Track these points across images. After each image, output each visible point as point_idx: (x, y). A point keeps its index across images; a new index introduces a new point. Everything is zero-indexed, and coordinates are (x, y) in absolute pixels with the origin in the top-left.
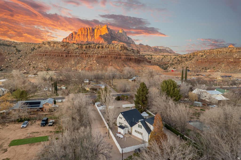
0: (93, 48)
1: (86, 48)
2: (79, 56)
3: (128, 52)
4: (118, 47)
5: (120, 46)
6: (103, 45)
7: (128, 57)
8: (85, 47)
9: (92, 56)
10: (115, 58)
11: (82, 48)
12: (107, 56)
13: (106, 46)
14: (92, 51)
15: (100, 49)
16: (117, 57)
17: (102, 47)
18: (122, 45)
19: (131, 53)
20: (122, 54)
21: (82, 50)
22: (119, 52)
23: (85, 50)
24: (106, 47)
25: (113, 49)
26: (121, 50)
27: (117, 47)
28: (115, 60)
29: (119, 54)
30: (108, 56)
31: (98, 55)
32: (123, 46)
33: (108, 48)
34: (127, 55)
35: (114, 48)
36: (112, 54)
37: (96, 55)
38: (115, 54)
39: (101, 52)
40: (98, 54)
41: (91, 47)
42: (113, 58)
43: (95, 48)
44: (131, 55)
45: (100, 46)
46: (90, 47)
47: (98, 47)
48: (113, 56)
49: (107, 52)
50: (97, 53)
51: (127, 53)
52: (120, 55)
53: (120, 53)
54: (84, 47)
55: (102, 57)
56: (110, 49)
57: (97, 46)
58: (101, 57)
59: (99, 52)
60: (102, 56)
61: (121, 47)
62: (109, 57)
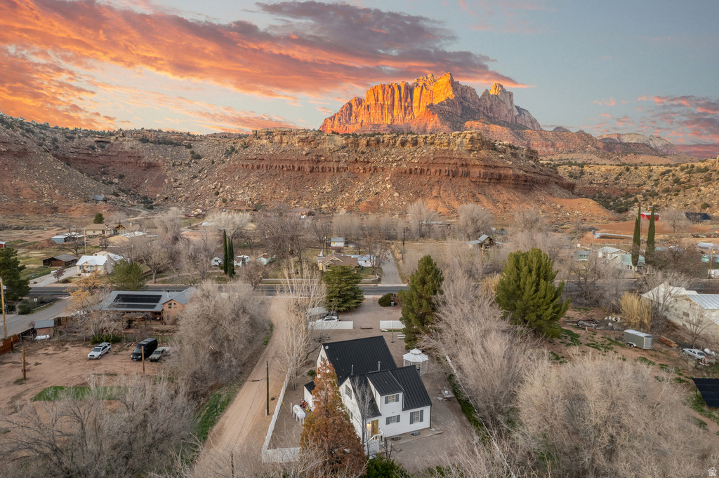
0: (388, 146)
1: (368, 145)
2: (347, 168)
3: (492, 154)
4: (461, 142)
5: (469, 136)
6: (416, 137)
7: (492, 171)
8: (365, 142)
9: (383, 170)
10: (448, 175)
11: (358, 147)
12: (426, 169)
13: (426, 137)
14: (385, 155)
15: (408, 147)
16: (455, 171)
17: (415, 143)
18: (475, 135)
19: (502, 158)
20: (473, 163)
21: (356, 151)
22: (465, 156)
23: (363, 153)
24: (425, 143)
25: (446, 148)
26: (471, 151)
27: (458, 141)
28: (448, 180)
29: (464, 163)
30: (428, 170)
31: (401, 165)
32: (479, 138)
33: (432, 144)
34: (490, 166)
35: (449, 143)
36: (440, 161)
37: (394, 165)
38: (452, 161)
39: (409, 157)
40: (400, 163)
41: (383, 141)
42: (443, 174)
43: (394, 144)
44: (501, 165)
45: (409, 139)
46: (378, 142)
47: (403, 144)
48: (443, 170)
49: (428, 158)
50: (398, 159)
51: (489, 159)
52: (467, 165)
53: (466, 160)
54: (363, 142)
55: (411, 173)
56: (438, 147)
57: (400, 139)
58: (408, 172)
59: (405, 158)
60: (411, 170)
61: (472, 140)
62: (433, 170)
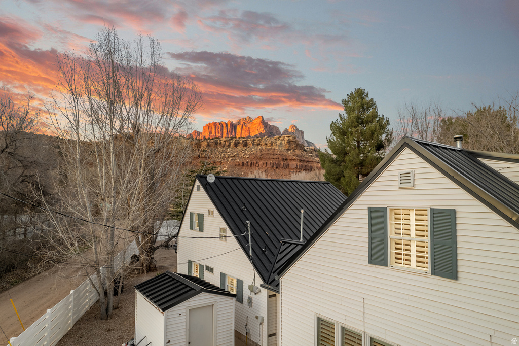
0: (224, 146)
1: (208, 145)
2: (191, 162)
3: (304, 153)
4: (281, 143)
5: (286, 139)
6: (246, 140)
7: (305, 164)
8: (206, 143)
9: (221, 164)
10: (273, 167)
11: (200, 147)
12: (255, 162)
13: (254, 140)
14: (222, 153)
15: (240, 147)
16: (278, 164)
17: (245, 144)
18: (291, 138)
19: (312, 156)
20: (291, 158)
21: (199, 150)
22: (285, 153)
23: (204, 151)
24: (253, 144)
25: (270, 147)
26: (288, 150)
27: (279, 142)
28: (273, 170)
29: (284, 158)
30: (257, 163)
31: (235, 159)
32: (294, 140)
33: (259, 144)
34: (304, 161)
35: (272, 144)
36: (266, 156)
37: (230, 159)
38: (275, 157)
39: (241, 154)
40: (234, 158)
41: (220, 143)
42: (269, 166)
43: (229, 145)
44: (312, 160)
45: (241, 141)
46: (217, 143)
47: (236, 145)
48: (269, 162)
49: (257, 154)
50: (233, 155)
51: (302, 156)
52: (286, 159)
53: (285, 156)
54: (205, 143)
55: (243, 165)
56: (264, 147)
57: (233, 141)
58: (241, 164)
59: (238, 155)
60: (243, 163)
61: (289, 141)
62: (261, 163)
